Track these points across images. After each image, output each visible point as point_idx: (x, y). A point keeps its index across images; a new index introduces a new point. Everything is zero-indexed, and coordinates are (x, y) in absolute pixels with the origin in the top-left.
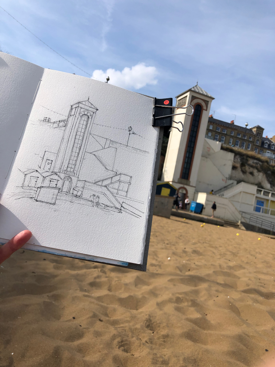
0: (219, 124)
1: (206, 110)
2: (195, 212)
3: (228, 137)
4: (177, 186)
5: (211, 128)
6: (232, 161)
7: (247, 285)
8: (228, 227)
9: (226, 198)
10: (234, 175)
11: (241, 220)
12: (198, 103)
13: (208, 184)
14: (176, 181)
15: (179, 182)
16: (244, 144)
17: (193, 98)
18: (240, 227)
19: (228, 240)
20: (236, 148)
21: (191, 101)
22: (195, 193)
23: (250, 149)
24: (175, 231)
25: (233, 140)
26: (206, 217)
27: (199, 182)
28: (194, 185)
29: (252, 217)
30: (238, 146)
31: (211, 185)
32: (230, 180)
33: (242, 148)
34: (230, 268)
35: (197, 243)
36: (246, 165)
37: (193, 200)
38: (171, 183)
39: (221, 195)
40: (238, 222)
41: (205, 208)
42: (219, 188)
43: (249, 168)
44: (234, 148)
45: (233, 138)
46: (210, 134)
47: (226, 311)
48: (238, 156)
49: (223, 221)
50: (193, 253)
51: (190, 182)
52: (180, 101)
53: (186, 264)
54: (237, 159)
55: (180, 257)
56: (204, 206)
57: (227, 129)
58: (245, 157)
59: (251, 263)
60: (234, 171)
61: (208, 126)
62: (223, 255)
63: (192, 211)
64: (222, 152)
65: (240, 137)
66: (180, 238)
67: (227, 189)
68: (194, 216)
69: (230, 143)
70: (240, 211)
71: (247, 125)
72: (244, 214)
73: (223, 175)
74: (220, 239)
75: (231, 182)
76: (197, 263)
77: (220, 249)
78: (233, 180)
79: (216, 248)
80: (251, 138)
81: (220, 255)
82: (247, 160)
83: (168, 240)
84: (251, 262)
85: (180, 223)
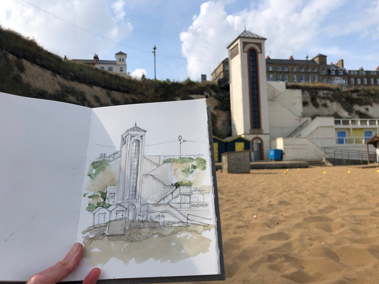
0: (278, 64)
1: (261, 53)
2: (276, 160)
3: (291, 74)
4: (250, 138)
5: (271, 69)
6: (301, 98)
7: (341, 225)
8: (313, 167)
9: (304, 138)
10: (306, 112)
11: (325, 156)
12: (251, 48)
13: (282, 128)
14: (248, 132)
15: (252, 133)
16: (308, 77)
17: (245, 44)
18: (325, 164)
19: (315, 181)
20: (302, 84)
21: (244, 48)
22: (270, 140)
23: (316, 81)
24: (258, 185)
25: (297, 76)
26: (287, 162)
27: (272, 128)
28: (268, 132)
29: (336, 151)
30: (304, 81)
31: (285, 128)
32: (303, 118)
33: (308, 82)
34: (321, 211)
35: (282, 193)
36: (316, 98)
37: (270, 148)
38: (243, 136)
39: (298, 135)
40: (323, 160)
41: (284, 154)
42: (294, 129)
43: (321, 101)
44: (299, 84)
45: (296, 74)
46: (271, 76)
47: (323, 258)
48: (305, 92)
49: (307, 163)
50: (279, 205)
51: (262, 130)
52: (232, 51)
53: (274, 218)
54: (306, 94)
55: (267, 212)
56: (284, 152)
57: (287, 67)
58: (313, 91)
59: (343, 201)
60: (305, 108)
61: (267, 68)
62: (311, 199)
63: (272, 160)
64: (289, 91)
65: (303, 71)
66: (264, 191)
67: (302, 128)
68: (275, 164)
69: (295, 79)
70: (322, 148)
71: (307, 57)
72: (326, 150)
73: (295, 115)
74: (306, 182)
75: (305, 119)
76: (285, 214)
77: (308, 193)
78: (307, 117)
79: (302, 193)
80: (315, 68)
81: (309, 199)
82: (317, 93)
83: (251, 197)
84: (343, 199)
85: (261, 175)
